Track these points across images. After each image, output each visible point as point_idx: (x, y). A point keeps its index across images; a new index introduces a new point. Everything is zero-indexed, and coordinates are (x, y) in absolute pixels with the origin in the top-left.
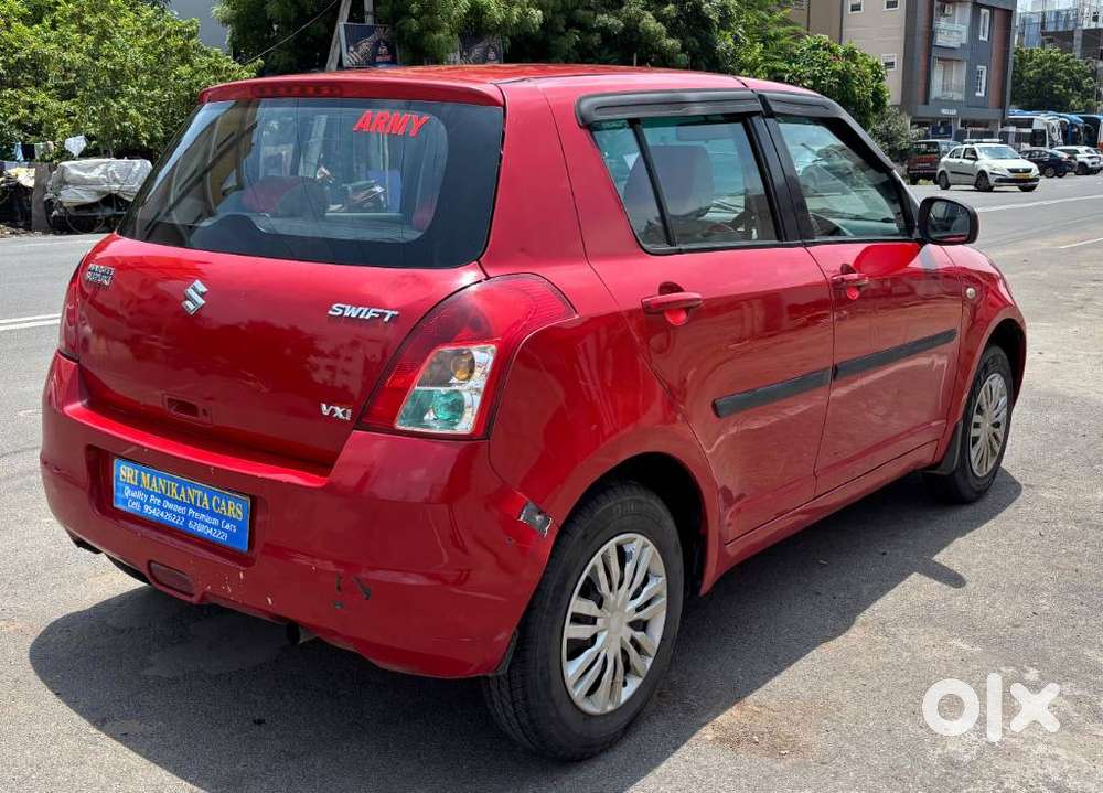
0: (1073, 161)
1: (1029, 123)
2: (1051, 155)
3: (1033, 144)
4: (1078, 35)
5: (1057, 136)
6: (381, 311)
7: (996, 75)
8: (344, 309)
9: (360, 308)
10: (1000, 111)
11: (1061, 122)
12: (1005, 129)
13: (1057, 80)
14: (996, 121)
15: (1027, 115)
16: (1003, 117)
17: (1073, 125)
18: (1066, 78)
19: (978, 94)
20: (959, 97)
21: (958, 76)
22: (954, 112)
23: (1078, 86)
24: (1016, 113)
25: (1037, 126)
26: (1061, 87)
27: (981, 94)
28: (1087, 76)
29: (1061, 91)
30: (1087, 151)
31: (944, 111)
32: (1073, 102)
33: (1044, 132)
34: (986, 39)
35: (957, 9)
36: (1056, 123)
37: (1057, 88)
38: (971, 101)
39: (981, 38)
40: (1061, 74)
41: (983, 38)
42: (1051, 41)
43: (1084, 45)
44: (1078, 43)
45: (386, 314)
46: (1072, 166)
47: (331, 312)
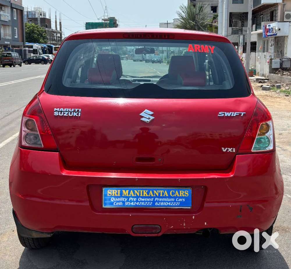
0: (49, 59)
1: (32, 47)
2: (43, 57)
3: (34, 54)
4: (39, 20)
5: (41, 51)
6: (239, 113)
7: (20, 31)
8: (224, 114)
9: (231, 113)
10: (23, 43)
11: (41, 47)
12: (25, 49)
13: (35, 33)
14: (22, 46)
15: (30, 44)
16: (24, 45)
17: (45, 48)
18: (38, 33)
19: (15, 37)
20: (10, 38)
21: (9, 31)
22: (9, 43)
23: (42, 35)
24: (27, 44)
25: (34, 48)
26: (36, 35)
27: (16, 37)
28: (44, 32)
29: (36, 37)
30: (52, 56)
31: (6, 43)
32: (41, 40)
33: (37, 49)
34: (16, 19)
35: (6, 8)
36: (40, 47)
37: (35, 36)
38: (14, 40)
39: (14, 18)
40: (36, 31)
41: (15, 19)
42: (31, 21)
43: (41, 22)
44: (39, 22)
45: (241, 114)
46: (49, 61)
47: (219, 115)
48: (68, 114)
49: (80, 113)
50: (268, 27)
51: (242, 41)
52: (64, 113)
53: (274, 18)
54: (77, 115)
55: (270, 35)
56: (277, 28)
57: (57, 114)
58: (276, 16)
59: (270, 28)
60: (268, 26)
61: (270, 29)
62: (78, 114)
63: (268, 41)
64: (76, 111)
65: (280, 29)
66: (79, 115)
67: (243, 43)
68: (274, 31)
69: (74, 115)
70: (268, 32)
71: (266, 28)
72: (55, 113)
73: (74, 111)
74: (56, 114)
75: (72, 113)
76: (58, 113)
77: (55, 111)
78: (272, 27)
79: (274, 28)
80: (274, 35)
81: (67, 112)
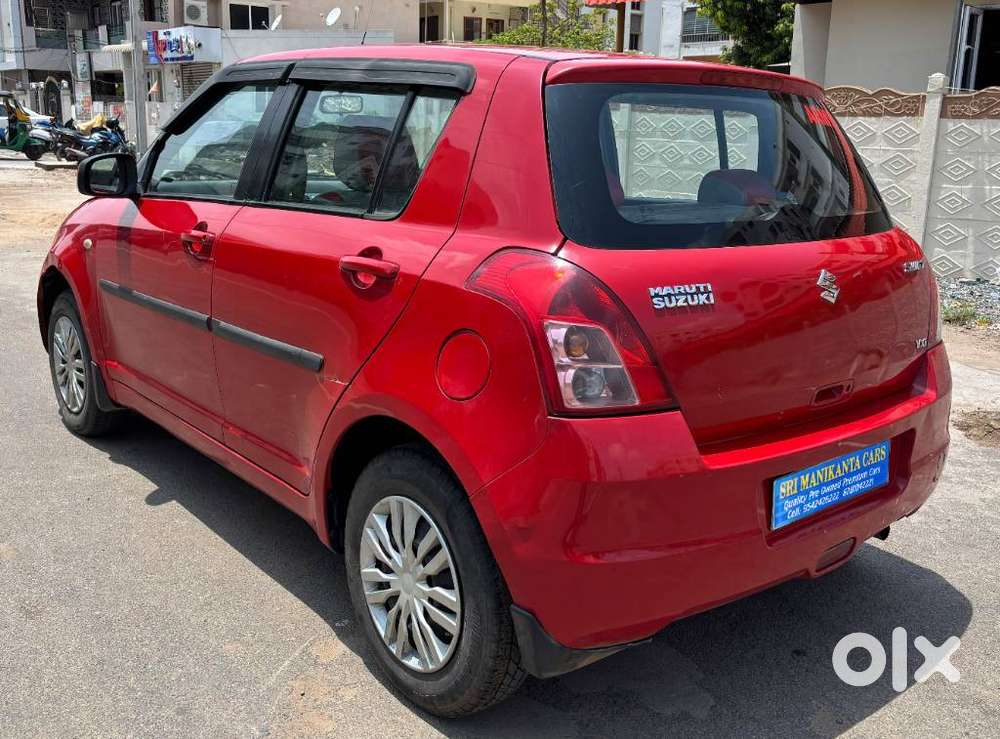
8: (910, 266)
47: (905, 270)
48: (686, 300)
49: (711, 296)
50: (161, 37)
51: (86, 69)
52: (677, 300)
53: (157, 12)
54: (706, 302)
55: (172, 59)
56: (192, 42)
57: (662, 305)
58: (161, 9)
59: (171, 40)
60: (165, 34)
61: (170, 43)
62: (708, 298)
63: (159, 73)
64: (702, 290)
65: (200, 45)
66: (712, 301)
67: (88, 74)
68: (186, 49)
69: (701, 303)
70: (165, 49)
71: (157, 38)
72: (655, 300)
73: (698, 291)
74: (659, 304)
75: (695, 297)
76: (664, 301)
77: (653, 297)
78: (179, 38)
79: (184, 40)
80: (184, 58)
81: (683, 294)
